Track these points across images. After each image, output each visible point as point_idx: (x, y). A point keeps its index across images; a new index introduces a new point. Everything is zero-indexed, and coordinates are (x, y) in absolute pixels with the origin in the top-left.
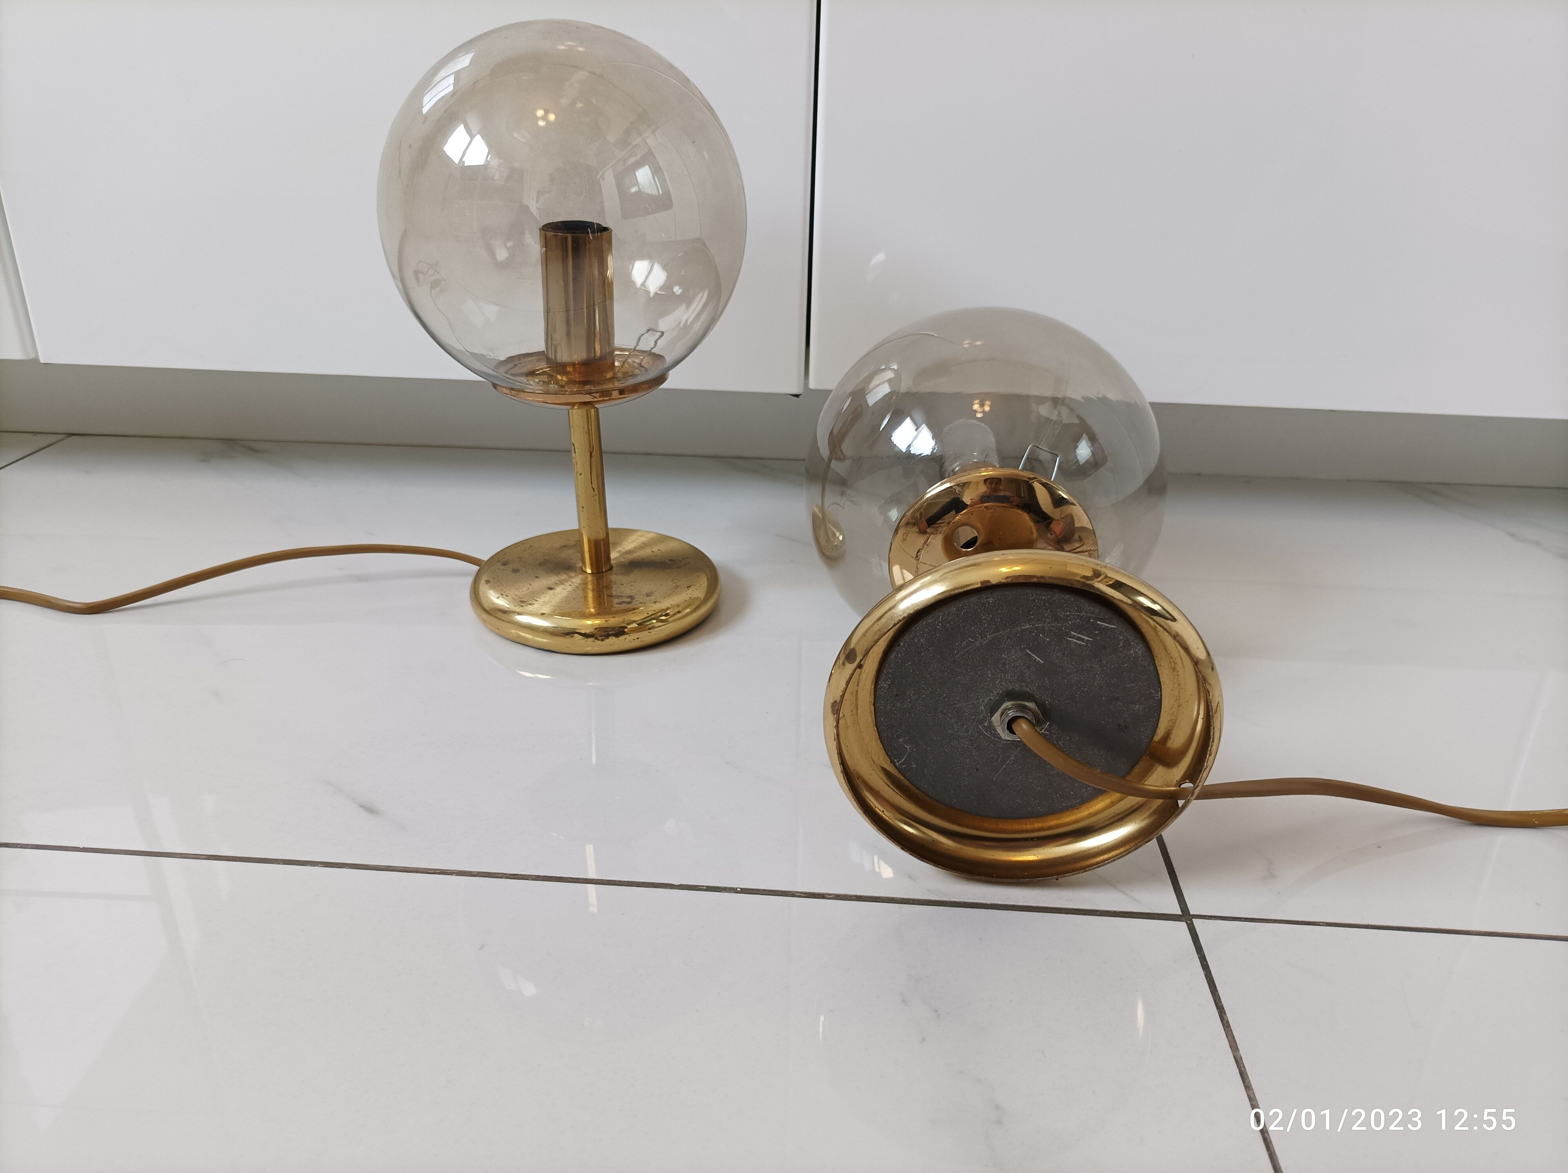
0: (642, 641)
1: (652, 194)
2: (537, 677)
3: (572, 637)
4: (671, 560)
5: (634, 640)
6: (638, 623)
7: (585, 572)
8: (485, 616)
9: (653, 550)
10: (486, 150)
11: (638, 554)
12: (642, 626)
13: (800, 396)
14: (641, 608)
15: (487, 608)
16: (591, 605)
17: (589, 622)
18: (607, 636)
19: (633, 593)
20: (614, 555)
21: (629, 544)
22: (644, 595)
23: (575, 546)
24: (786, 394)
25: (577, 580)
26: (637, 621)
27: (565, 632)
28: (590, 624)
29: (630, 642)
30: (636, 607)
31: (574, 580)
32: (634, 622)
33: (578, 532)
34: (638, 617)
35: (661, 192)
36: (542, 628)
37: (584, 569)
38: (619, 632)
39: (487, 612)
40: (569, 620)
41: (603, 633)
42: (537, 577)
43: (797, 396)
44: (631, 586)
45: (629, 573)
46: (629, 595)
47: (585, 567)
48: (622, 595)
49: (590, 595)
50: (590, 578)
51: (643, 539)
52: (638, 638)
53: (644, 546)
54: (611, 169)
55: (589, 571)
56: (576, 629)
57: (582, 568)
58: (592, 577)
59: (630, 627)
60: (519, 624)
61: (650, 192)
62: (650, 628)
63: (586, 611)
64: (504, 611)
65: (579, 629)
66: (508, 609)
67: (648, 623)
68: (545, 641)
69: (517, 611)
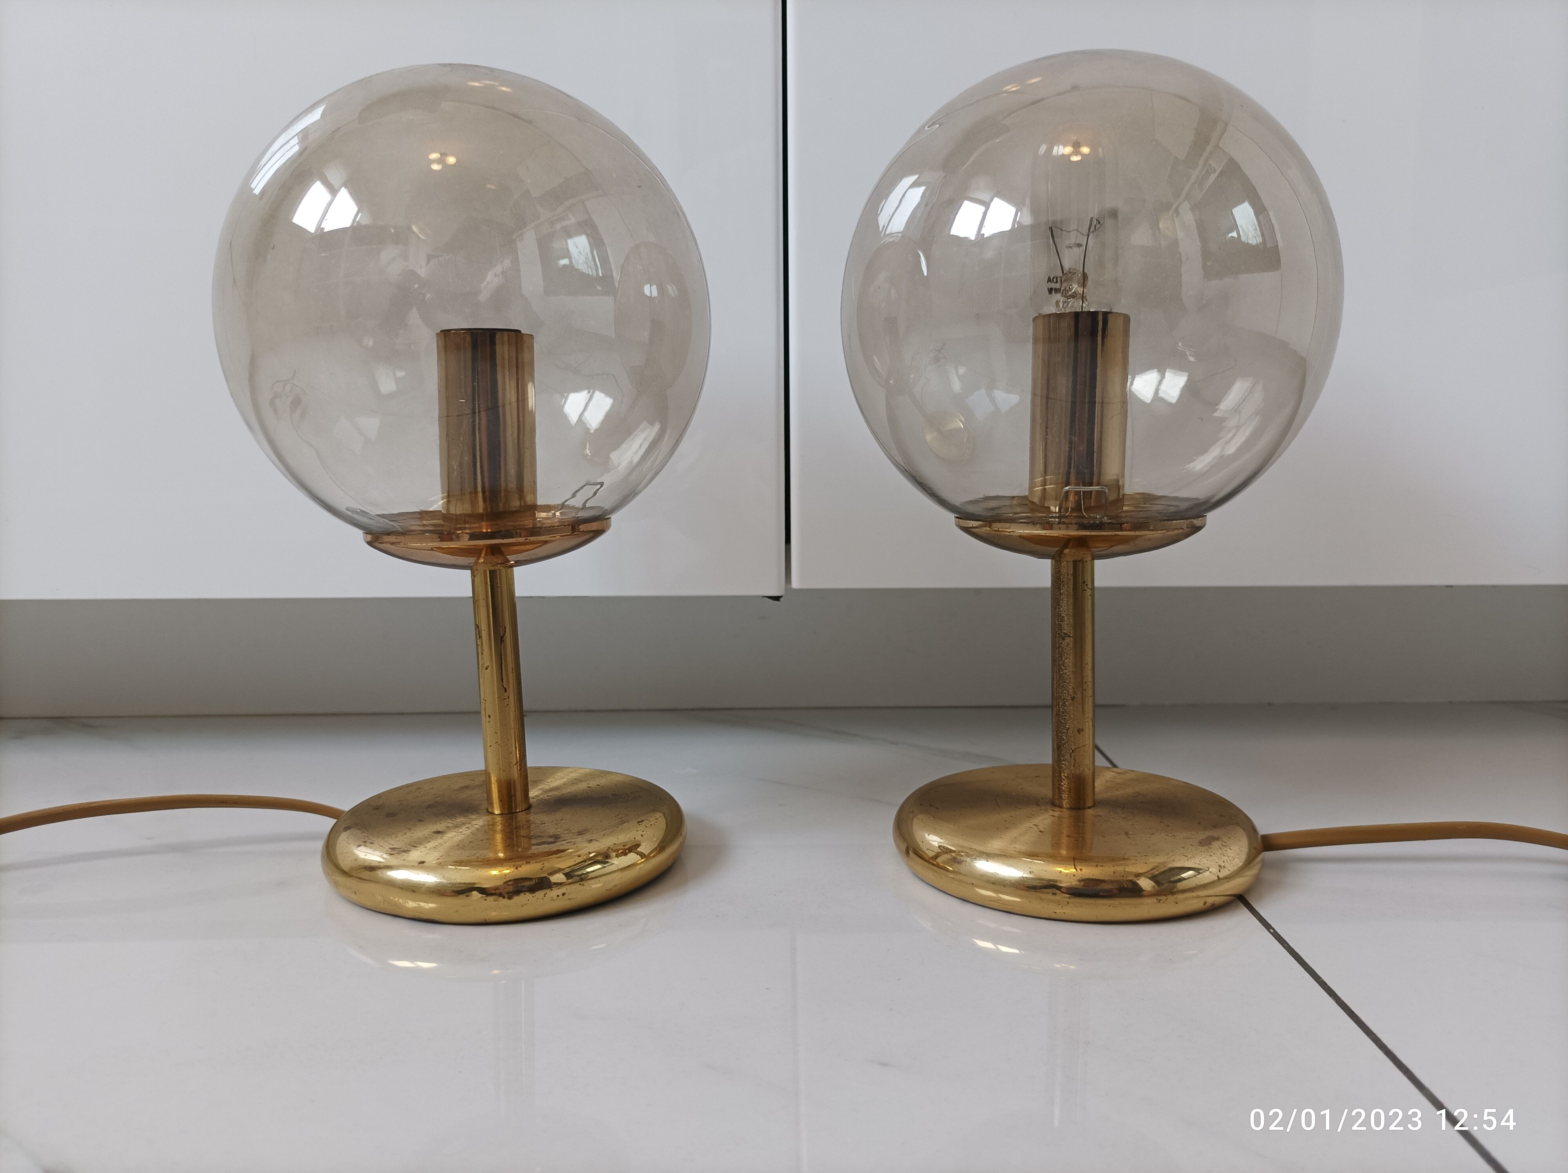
0: (570, 899)
1: (588, 275)
2: (418, 966)
3: (467, 896)
4: (614, 795)
5: (558, 896)
6: (565, 872)
7: (493, 813)
8: (341, 879)
9: (589, 786)
10: (355, 209)
11: (568, 790)
12: (574, 876)
13: (781, 599)
14: (570, 851)
15: (346, 869)
17: (495, 872)
18: (518, 892)
19: (558, 832)
20: (533, 793)
21: (555, 782)
22: (574, 833)
23: (479, 786)
24: (763, 597)
25: (479, 822)
26: (563, 869)
27: (460, 889)
28: (496, 874)
29: (552, 900)
30: (562, 848)
31: (474, 822)
32: (559, 870)
33: (486, 773)
34: (565, 863)
35: (601, 275)
36: (426, 886)
37: (490, 810)
38: (541, 884)
39: (345, 873)
41: (512, 889)
42: (420, 821)
43: (777, 598)
44: (557, 825)
45: (554, 811)
46: (552, 834)
47: (493, 808)
48: (542, 834)
49: (499, 837)
50: (499, 819)
51: (574, 775)
52: (564, 894)
53: (578, 781)
55: (497, 812)
56: (474, 884)
57: (487, 809)
58: (501, 817)
59: (555, 878)
60: (392, 884)
61: (585, 271)
62: (583, 879)
63: (491, 855)
64: (372, 868)
65: (479, 883)
66: (377, 864)
67: (580, 873)
68: (428, 906)
69: (388, 864)
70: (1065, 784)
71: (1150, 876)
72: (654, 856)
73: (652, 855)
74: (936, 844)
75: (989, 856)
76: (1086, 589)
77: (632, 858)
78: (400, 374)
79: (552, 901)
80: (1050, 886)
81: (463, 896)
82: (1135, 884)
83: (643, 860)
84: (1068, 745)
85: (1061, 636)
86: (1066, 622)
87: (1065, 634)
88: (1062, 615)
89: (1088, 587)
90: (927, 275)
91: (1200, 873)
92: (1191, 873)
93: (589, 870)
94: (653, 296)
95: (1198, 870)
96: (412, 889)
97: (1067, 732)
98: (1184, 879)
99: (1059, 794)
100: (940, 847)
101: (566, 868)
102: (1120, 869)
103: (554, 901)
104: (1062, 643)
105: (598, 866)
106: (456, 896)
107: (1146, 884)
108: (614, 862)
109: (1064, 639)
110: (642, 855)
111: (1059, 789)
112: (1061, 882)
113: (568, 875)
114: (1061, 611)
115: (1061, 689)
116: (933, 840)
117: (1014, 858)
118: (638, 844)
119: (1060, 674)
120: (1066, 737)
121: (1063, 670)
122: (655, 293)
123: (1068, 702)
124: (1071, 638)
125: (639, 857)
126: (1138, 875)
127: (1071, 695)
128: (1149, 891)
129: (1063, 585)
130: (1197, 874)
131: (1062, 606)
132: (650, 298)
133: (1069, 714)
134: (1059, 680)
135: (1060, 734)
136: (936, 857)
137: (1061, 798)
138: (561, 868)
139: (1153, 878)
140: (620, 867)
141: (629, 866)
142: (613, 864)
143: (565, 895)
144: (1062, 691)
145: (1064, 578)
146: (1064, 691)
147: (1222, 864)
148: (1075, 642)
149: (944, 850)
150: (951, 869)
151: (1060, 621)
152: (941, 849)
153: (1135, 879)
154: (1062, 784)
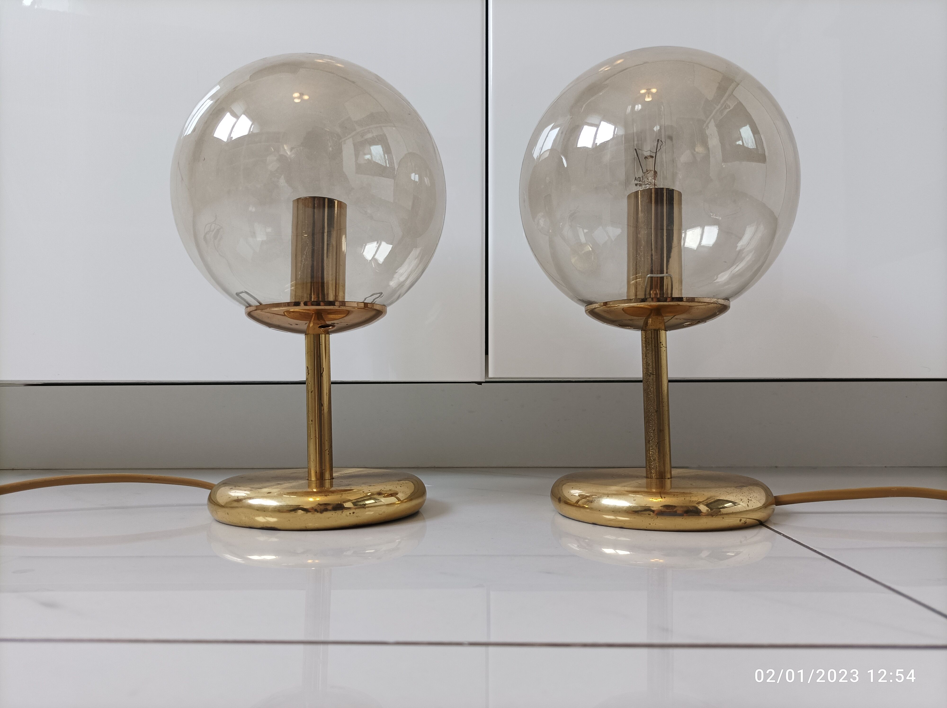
0: (357, 516)
3: (295, 512)
5: (350, 513)
6: (353, 502)
7: (311, 480)
8: (217, 509)
11: (356, 474)
12: (359, 504)
14: (355, 491)
15: (221, 503)
16: (314, 485)
17: (311, 499)
18: (326, 510)
25: (303, 481)
26: (351, 500)
27: (291, 509)
28: (312, 500)
31: (300, 481)
32: (349, 501)
34: (353, 497)
35: (388, 165)
37: (309, 479)
38: (339, 507)
39: (220, 506)
40: (295, 497)
41: (323, 508)
42: (268, 481)
43: (480, 383)
44: (349, 482)
45: (347, 479)
47: (311, 477)
50: (314, 482)
54: (351, 139)
55: (313, 479)
56: (300, 506)
58: (316, 481)
59: (347, 505)
60: (251, 507)
61: (379, 162)
62: (364, 506)
63: (310, 490)
64: (238, 500)
65: (303, 505)
66: (242, 498)
67: (362, 503)
68: (272, 520)
69: (249, 496)
70: (653, 464)
71: (706, 504)
72: (406, 502)
73: (405, 501)
74: (577, 495)
75: (608, 495)
76: (662, 347)
77: (393, 500)
78: (269, 230)
79: (347, 517)
80: (646, 510)
81: (293, 512)
82: (697, 508)
83: (399, 502)
84: (654, 440)
85: (648, 374)
86: (651, 366)
87: (651, 373)
88: (649, 362)
89: (663, 345)
90: (567, 166)
91: (735, 505)
92: (730, 504)
93: (367, 502)
94: (415, 180)
95: (734, 503)
96: (263, 510)
97: (654, 432)
98: (726, 507)
99: (650, 470)
100: (579, 496)
101: (354, 500)
102: (688, 499)
103: (348, 516)
104: (649, 379)
105: (372, 501)
106: (289, 512)
107: (703, 508)
108: (382, 500)
109: (650, 376)
110: (399, 499)
111: (650, 467)
112: (653, 507)
113: (355, 504)
114: (648, 360)
115: (649, 406)
116: (575, 493)
117: (624, 494)
118: (397, 493)
119: (649, 397)
120: (653, 435)
121: (650, 395)
122: (417, 179)
123: (654, 413)
124: (655, 376)
125: (397, 500)
126: (699, 503)
127: (655, 409)
128: (705, 513)
129: (649, 345)
130: (734, 505)
131: (648, 357)
132: (414, 182)
133: (654, 421)
134: (648, 401)
135: (650, 434)
136: (578, 501)
137: (651, 473)
138: (350, 500)
139: (707, 505)
140: (386, 503)
141: (391, 504)
142: (382, 501)
143: (354, 514)
144: (650, 407)
145: (649, 340)
146: (651, 407)
147: (750, 499)
148: (656, 377)
149: (582, 497)
150: (587, 506)
151: (648, 366)
152: (580, 497)
153: (697, 505)
154: (652, 464)
